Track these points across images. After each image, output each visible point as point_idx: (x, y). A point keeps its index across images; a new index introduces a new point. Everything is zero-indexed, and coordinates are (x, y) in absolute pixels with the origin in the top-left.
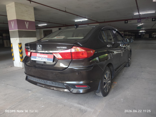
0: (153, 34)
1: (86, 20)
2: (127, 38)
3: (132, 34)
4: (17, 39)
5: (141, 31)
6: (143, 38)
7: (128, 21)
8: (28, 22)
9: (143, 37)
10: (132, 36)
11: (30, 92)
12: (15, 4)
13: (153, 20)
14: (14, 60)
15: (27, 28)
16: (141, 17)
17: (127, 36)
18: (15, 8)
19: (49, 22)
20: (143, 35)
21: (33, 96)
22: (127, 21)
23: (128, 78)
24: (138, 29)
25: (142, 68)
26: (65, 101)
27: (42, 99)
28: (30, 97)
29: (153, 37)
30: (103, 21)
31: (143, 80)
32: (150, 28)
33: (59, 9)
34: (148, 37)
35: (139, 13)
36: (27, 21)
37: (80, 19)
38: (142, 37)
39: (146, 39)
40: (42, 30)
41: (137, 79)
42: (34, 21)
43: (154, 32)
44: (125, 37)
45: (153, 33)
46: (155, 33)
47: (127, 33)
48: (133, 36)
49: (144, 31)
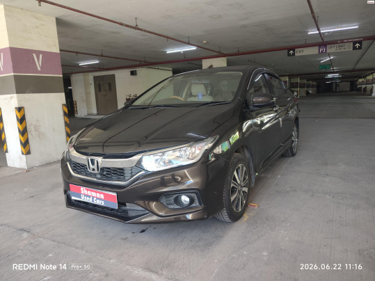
0: (360, 83)
1: (194, 48)
2: (297, 92)
3: (311, 82)
4: (12, 98)
5: (330, 76)
6: (336, 91)
7: (296, 50)
8: (41, 56)
9: (336, 89)
10: (308, 86)
11: (25, 235)
12: (5, 9)
13: (354, 48)
14: (7, 151)
15: (39, 69)
16: (326, 40)
17: (297, 87)
18: (6, 21)
19: (102, 56)
20: (337, 85)
21: (30, 248)
22: (294, 51)
23: (288, 192)
24: (323, 70)
25: (327, 164)
26: (111, 261)
27: (50, 255)
28: (20, 251)
29: (359, 89)
30: (236, 51)
31: (327, 196)
32: (350, 67)
33: (118, 21)
34: (349, 89)
35: (319, 30)
36: (38, 53)
37: (177, 46)
38: (334, 90)
39: (343, 94)
40: (91, 76)
41: (312, 195)
42: (58, 51)
43: (361, 78)
44: (293, 89)
45: (360, 80)
46: (363, 79)
47: (298, 80)
48: (313, 86)
49: (336, 75)
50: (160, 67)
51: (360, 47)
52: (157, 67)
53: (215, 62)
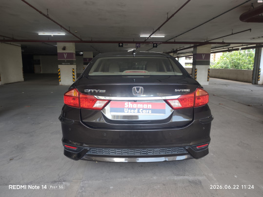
7: (124, 44)
30: (90, 40)
50: (12, 43)
51: (156, 47)
52: (9, 43)
53: (67, 45)
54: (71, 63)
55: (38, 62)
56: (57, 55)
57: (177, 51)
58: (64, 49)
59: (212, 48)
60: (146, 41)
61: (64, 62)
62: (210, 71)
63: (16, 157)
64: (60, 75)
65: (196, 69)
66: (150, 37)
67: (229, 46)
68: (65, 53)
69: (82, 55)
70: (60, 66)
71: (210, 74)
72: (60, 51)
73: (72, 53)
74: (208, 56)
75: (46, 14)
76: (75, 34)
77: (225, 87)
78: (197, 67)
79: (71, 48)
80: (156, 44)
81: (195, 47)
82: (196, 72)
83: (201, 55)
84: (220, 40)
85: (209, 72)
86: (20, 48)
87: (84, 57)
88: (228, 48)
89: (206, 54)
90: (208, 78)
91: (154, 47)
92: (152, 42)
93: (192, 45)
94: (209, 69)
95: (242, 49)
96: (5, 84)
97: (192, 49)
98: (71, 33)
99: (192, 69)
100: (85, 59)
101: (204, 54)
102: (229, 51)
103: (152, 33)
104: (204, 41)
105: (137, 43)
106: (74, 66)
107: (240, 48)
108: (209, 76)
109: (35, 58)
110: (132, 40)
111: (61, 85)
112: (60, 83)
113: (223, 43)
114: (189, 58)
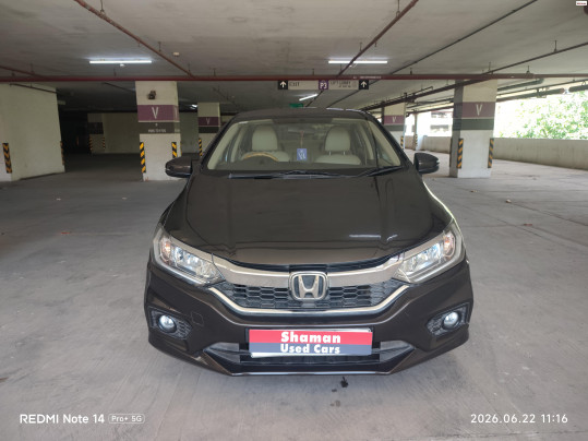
22: (287, 82)
30: (211, 73)
50: (34, 85)
51: (367, 87)
52: (29, 85)
53: (159, 87)
54: (169, 129)
55: (98, 129)
56: (136, 111)
57: (415, 97)
58: (152, 96)
59: (499, 90)
60: (341, 75)
61: (152, 126)
62: (494, 143)
63: (14, 372)
64: (144, 157)
65: (460, 140)
66: (351, 63)
67: (539, 82)
68: (155, 106)
69: (196, 110)
70: (143, 137)
71: (494, 151)
72: (142, 100)
73: (171, 107)
74: (489, 108)
75: (99, 9)
76: (174, 61)
77: (530, 183)
78: (464, 134)
79: (168, 94)
80: (367, 81)
81: (458, 87)
82: (460, 146)
83: (473, 105)
84: (522, 70)
85: (491, 145)
86: (54, 97)
87: (200, 114)
88: (538, 89)
89: (484, 103)
90: (490, 161)
91: (361, 87)
92: (358, 77)
93: (452, 82)
94: (492, 139)
95: (572, 90)
96: (22, 179)
97: (451, 93)
98: (164, 57)
99: (452, 139)
100: (202, 120)
101: (479, 103)
102: (539, 95)
103: (357, 54)
104: (480, 72)
105: (320, 79)
106: (177, 137)
107: (567, 87)
108: (492, 157)
109: (92, 118)
110: (310, 73)
111: (147, 181)
112: (145, 176)
113: (528, 76)
114: (440, 113)
